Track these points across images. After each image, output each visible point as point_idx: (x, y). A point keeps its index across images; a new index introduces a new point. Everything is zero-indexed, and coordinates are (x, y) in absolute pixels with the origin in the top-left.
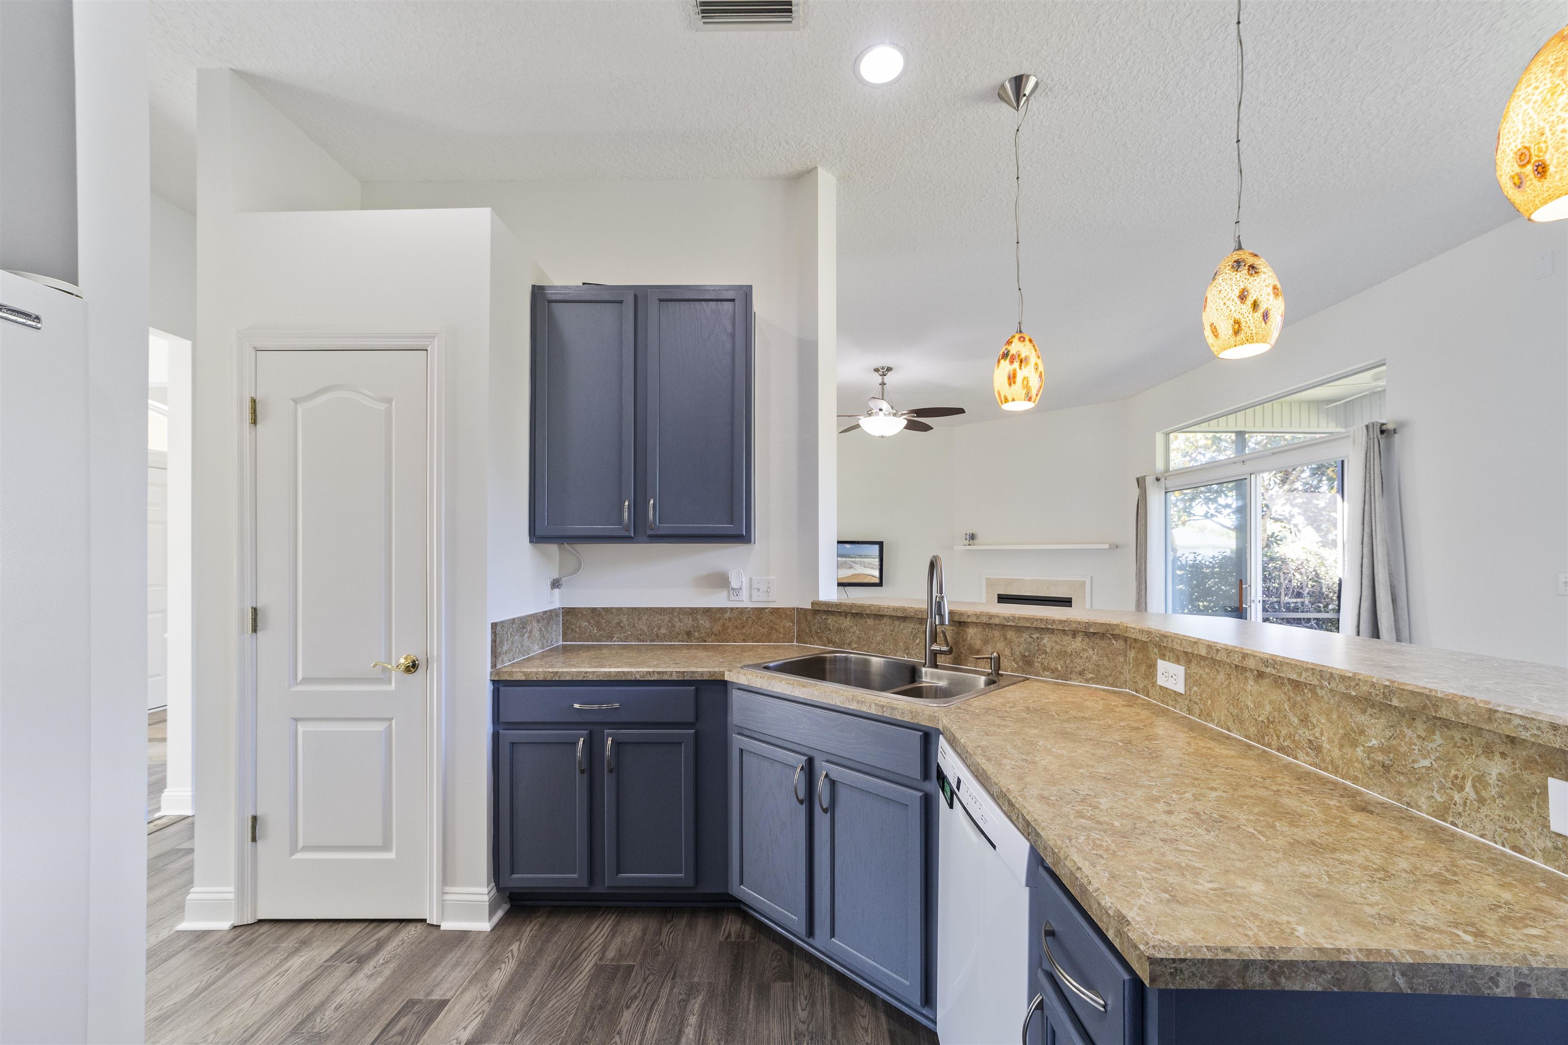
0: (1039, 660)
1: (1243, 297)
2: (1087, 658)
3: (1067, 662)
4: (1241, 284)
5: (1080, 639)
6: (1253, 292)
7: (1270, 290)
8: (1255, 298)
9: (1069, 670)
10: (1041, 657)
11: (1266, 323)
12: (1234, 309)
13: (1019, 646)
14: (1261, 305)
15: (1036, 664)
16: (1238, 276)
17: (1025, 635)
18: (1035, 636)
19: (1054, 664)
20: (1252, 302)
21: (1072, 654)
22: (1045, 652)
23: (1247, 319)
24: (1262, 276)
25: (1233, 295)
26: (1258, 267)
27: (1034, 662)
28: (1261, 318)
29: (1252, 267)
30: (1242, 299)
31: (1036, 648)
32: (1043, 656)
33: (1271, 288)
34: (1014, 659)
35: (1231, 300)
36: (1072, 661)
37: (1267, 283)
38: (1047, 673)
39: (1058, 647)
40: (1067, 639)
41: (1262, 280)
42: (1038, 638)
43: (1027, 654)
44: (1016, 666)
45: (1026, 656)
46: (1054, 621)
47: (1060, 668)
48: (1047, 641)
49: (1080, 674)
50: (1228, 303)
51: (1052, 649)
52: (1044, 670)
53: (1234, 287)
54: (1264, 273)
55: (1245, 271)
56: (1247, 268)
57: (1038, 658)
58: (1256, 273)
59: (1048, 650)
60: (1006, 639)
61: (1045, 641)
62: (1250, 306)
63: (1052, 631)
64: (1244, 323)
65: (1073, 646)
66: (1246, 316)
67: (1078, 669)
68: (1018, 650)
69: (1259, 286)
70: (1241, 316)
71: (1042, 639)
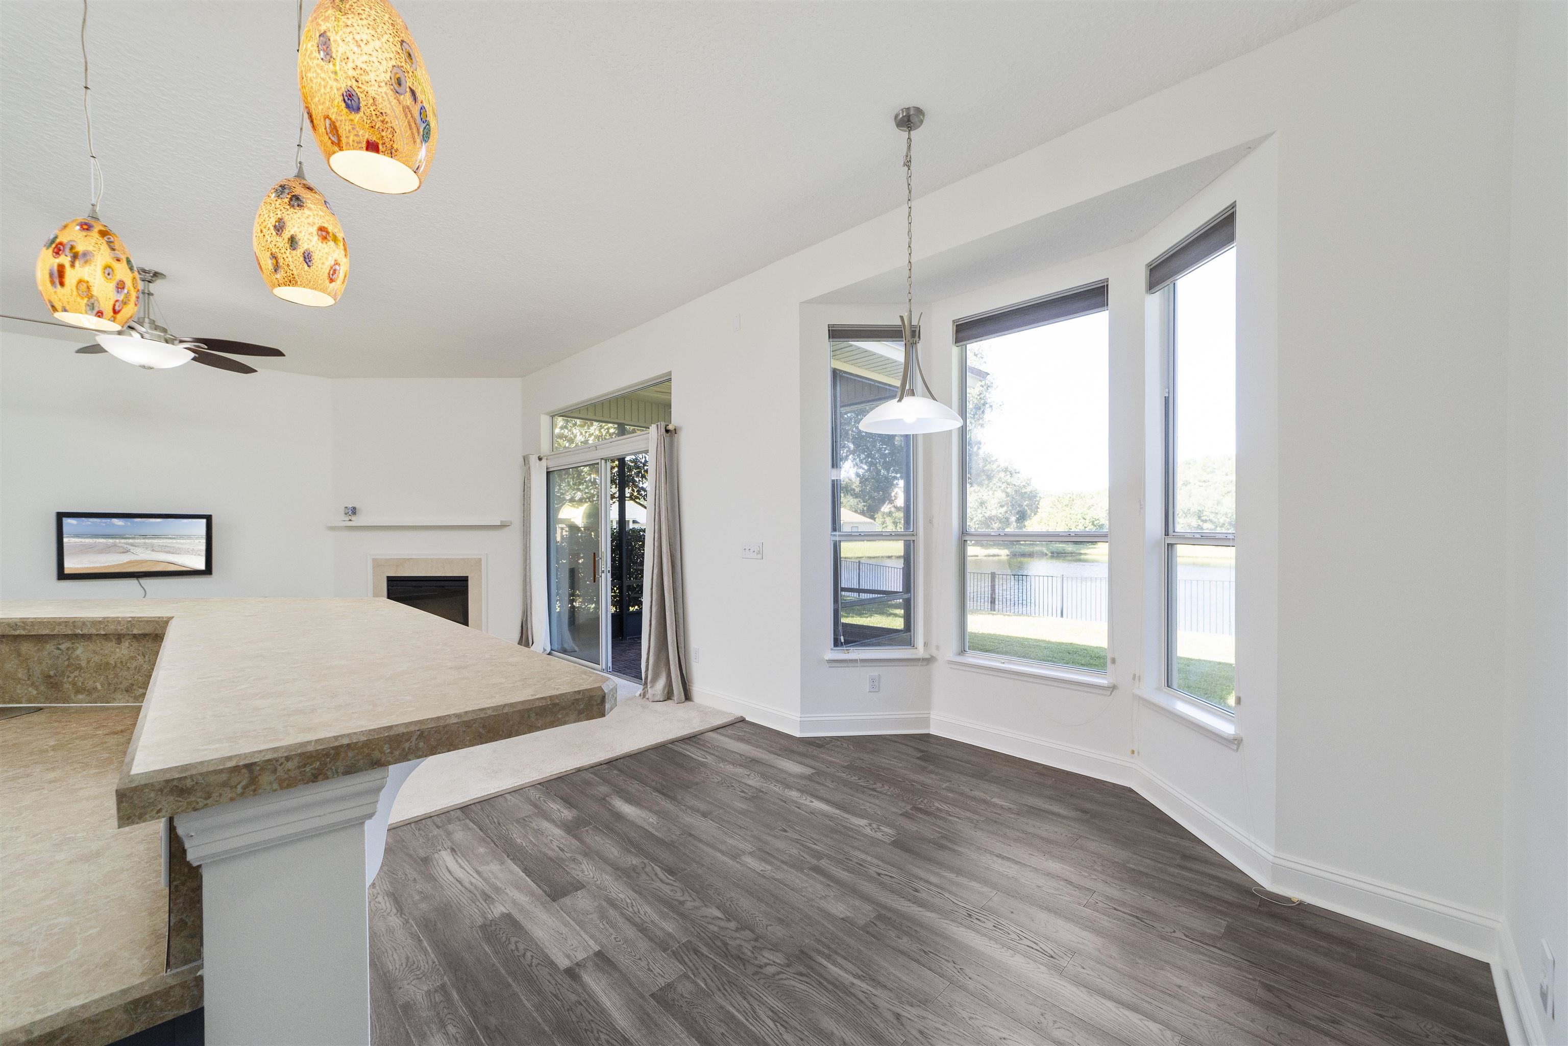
0: (70, 679)
1: (279, 227)
2: (136, 668)
3: (110, 677)
4: (279, 213)
5: (127, 644)
6: (291, 226)
7: (314, 230)
8: (292, 233)
9: (112, 687)
10: (72, 675)
11: (309, 266)
12: (269, 240)
13: (40, 663)
14: (300, 243)
15: (66, 686)
16: (277, 203)
17: (50, 647)
18: (63, 647)
19: (91, 683)
20: (289, 236)
21: (116, 666)
22: (79, 668)
23: (285, 256)
24: (306, 212)
25: (269, 222)
26: (304, 200)
27: (62, 684)
28: (302, 259)
29: (297, 198)
30: (279, 231)
31: (66, 663)
32: (77, 673)
33: (315, 228)
34: (33, 684)
35: (267, 228)
36: (116, 676)
37: (311, 220)
38: (80, 697)
39: (97, 659)
40: (110, 646)
41: (305, 216)
42: (68, 649)
43: (52, 673)
44: (35, 692)
45: (50, 677)
46: (84, 623)
47: (99, 687)
48: (81, 651)
49: (127, 691)
50: (264, 231)
51: (88, 662)
52: (78, 692)
53: (272, 215)
54: (310, 209)
55: (287, 200)
56: (289, 196)
57: (68, 677)
58: (298, 206)
59: (83, 664)
60: (19, 655)
61: (78, 652)
62: (286, 240)
63: (88, 637)
64: (282, 260)
65: (118, 655)
66: (283, 251)
67: (125, 684)
68: (37, 670)
69: (299, 221)
70: (277, 250)
71: (75, 650)
